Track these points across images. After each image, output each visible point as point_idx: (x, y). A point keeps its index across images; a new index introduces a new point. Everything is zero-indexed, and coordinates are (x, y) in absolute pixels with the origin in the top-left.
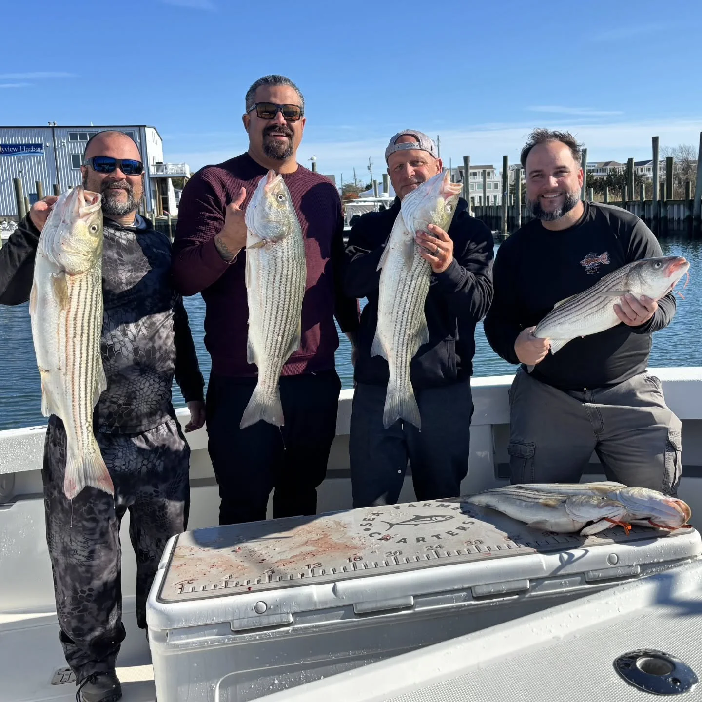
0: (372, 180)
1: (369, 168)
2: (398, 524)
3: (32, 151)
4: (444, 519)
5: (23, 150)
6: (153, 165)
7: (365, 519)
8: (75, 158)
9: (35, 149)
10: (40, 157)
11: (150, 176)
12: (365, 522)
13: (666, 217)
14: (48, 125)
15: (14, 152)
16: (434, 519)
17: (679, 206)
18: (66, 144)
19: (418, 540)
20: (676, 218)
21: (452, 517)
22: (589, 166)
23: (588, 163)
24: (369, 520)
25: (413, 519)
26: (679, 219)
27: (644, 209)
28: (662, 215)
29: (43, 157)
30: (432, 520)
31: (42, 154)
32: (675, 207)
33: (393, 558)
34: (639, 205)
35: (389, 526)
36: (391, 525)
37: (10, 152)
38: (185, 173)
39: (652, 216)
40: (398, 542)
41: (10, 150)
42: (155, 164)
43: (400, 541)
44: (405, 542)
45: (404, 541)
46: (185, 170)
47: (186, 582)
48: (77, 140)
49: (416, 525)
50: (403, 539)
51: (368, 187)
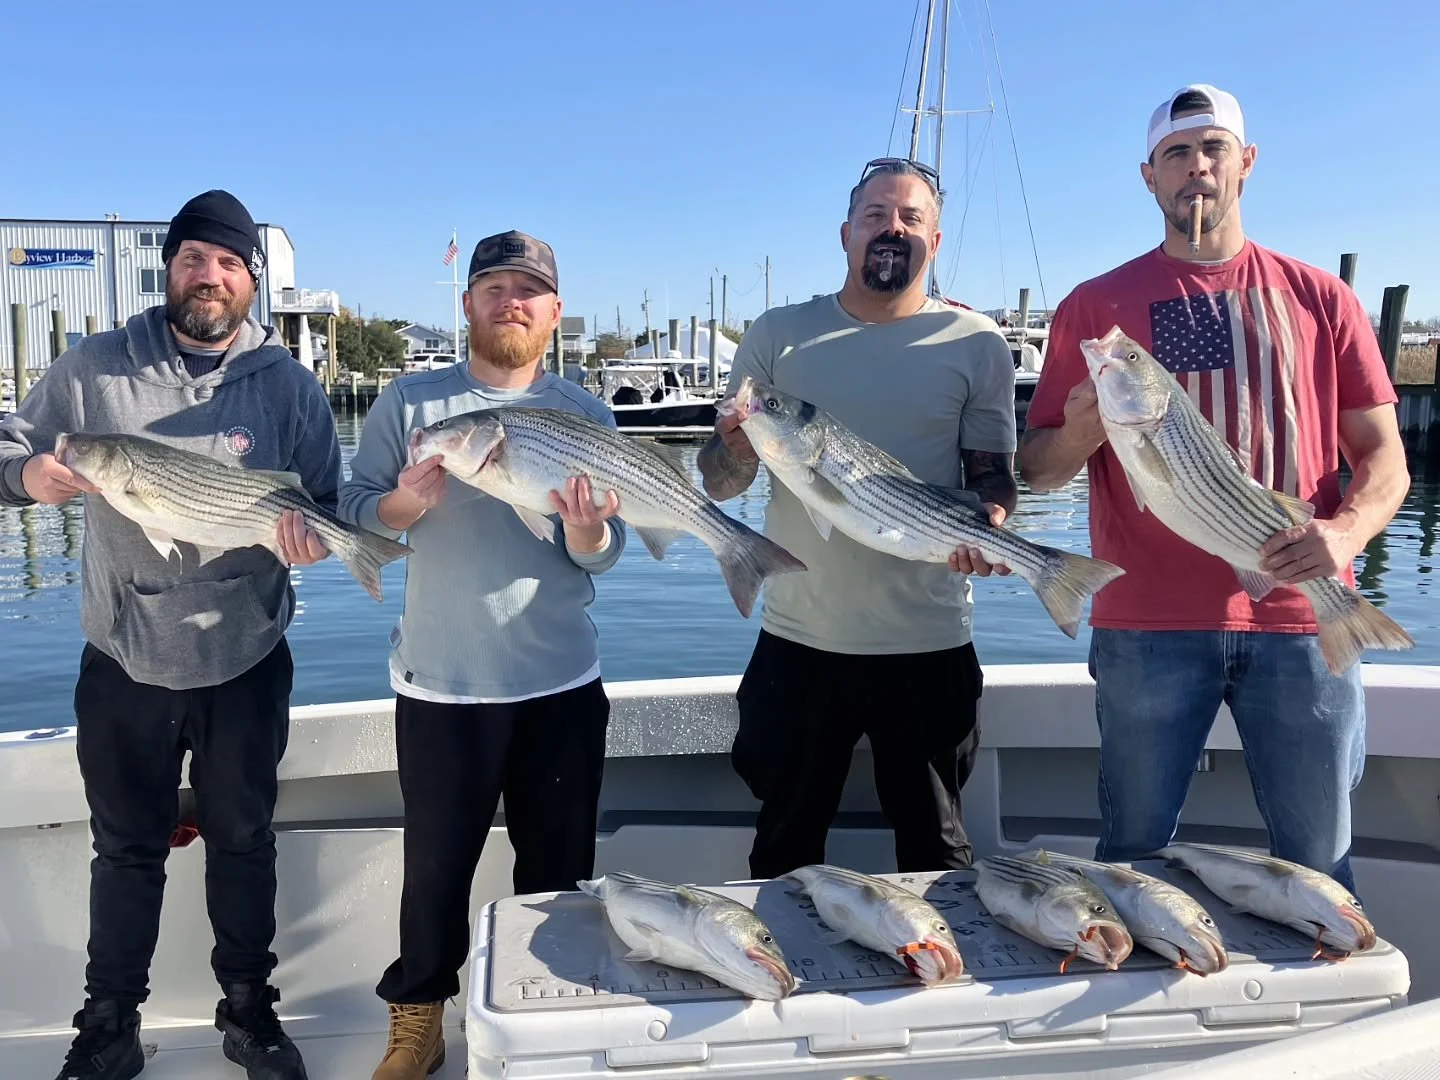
0: (647, 329)
1: (643, 307)
3: (76, 261)
4: (944, 905)
5: (61, 260)
6: (278, 292)
8: (147, 275)
9: (81, 259)
10: (89, 271)
11: (272, 311)
14: (104, 220)
15: (45, 262)
18: (133, 253)
21: (957, 904)
22: (1030, 317)
23: (1030, 311)
29: (94, 271)
31: (92, 268)
37: (40, 263)
38: (330, 307)
41: (39, 259)
42: (281, 290)
46: (331, 302)
47: (528, 981)
48: (152, 244)
51: (642, 340)
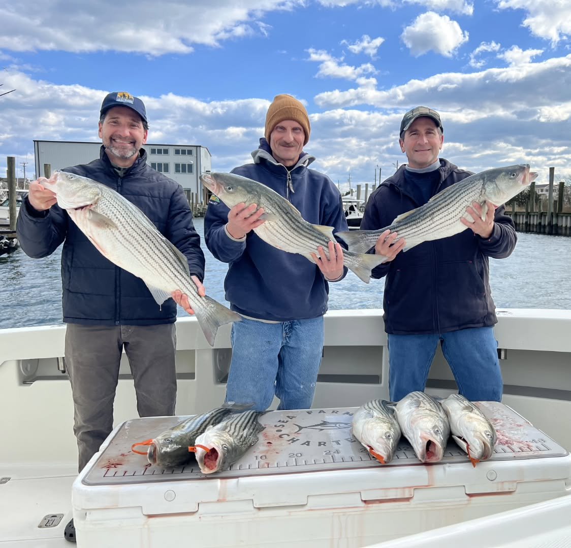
2: (306, 427)
4: (346, 426)
7: (280, 421)
12: (279, 424)
13: (557, 225)
16: (337, 425)
17: (567, 217)
19: (320, 444)
20: (564, 225)
24: (283, 422)
25: (321, 425)
26: (567, 226)
27: (541, 218)
28: (554, 223)
30: (336, 426)
32: (564, 218)
33: (294, 459)
34: (537, 216)
35: (298, 429)
36: (301, 428)
39: (546, 224)
40: (302, 444)
43: (304, 444)
44: (308, 445)
45: (308, 443)
47: (113, 466)
49: (322, 430)
50: (307, 442)
